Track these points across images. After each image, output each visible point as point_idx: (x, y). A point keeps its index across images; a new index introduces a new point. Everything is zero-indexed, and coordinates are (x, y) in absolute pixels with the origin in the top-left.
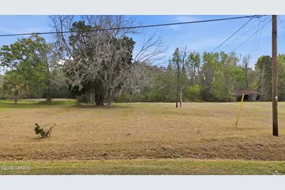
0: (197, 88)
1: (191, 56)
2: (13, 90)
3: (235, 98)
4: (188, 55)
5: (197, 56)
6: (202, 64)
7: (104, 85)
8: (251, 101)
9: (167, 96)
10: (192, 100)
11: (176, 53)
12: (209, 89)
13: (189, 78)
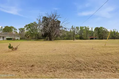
0: (78, 36)
1: (77, 27)
2: (27, 36)
3: (89, 39)
4: (76, 27)
5: (78, 27)
6: (80, 29)
7: (51, 34)
8: (94, 39)
9: (70, 38)
10: (77, 39)
11: (72, 27)
12: (82, 36)
13: (76, 34)
